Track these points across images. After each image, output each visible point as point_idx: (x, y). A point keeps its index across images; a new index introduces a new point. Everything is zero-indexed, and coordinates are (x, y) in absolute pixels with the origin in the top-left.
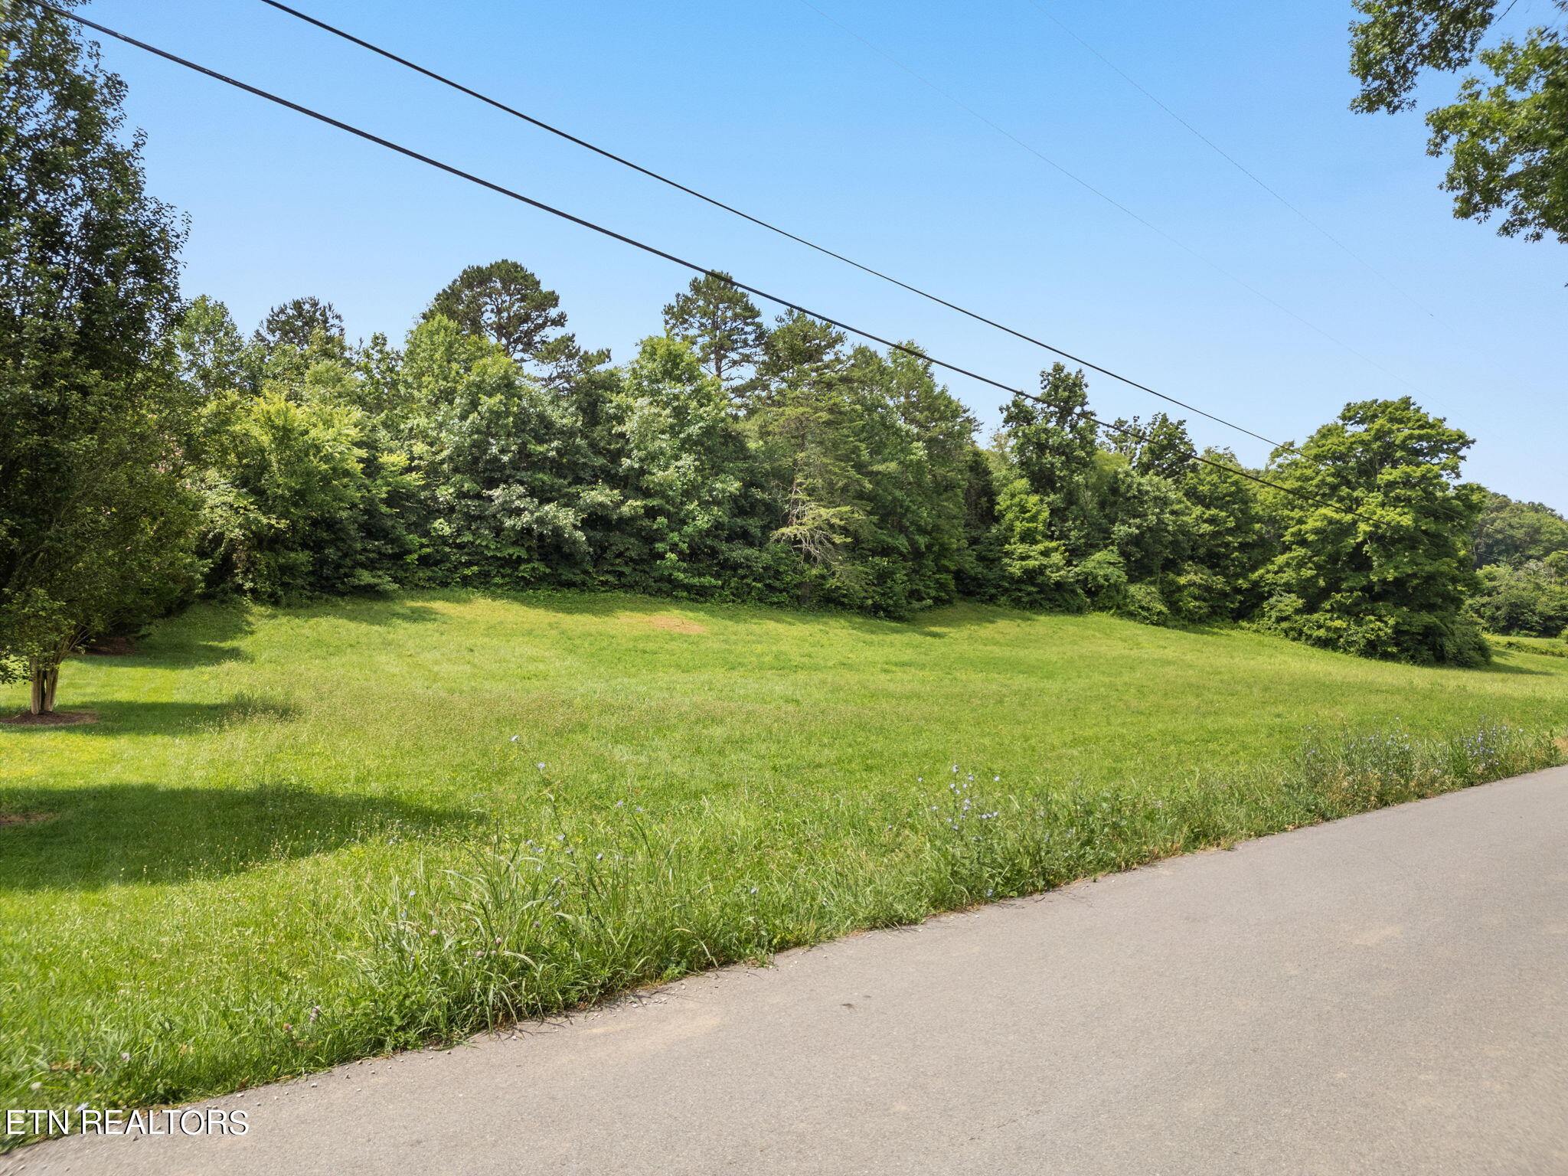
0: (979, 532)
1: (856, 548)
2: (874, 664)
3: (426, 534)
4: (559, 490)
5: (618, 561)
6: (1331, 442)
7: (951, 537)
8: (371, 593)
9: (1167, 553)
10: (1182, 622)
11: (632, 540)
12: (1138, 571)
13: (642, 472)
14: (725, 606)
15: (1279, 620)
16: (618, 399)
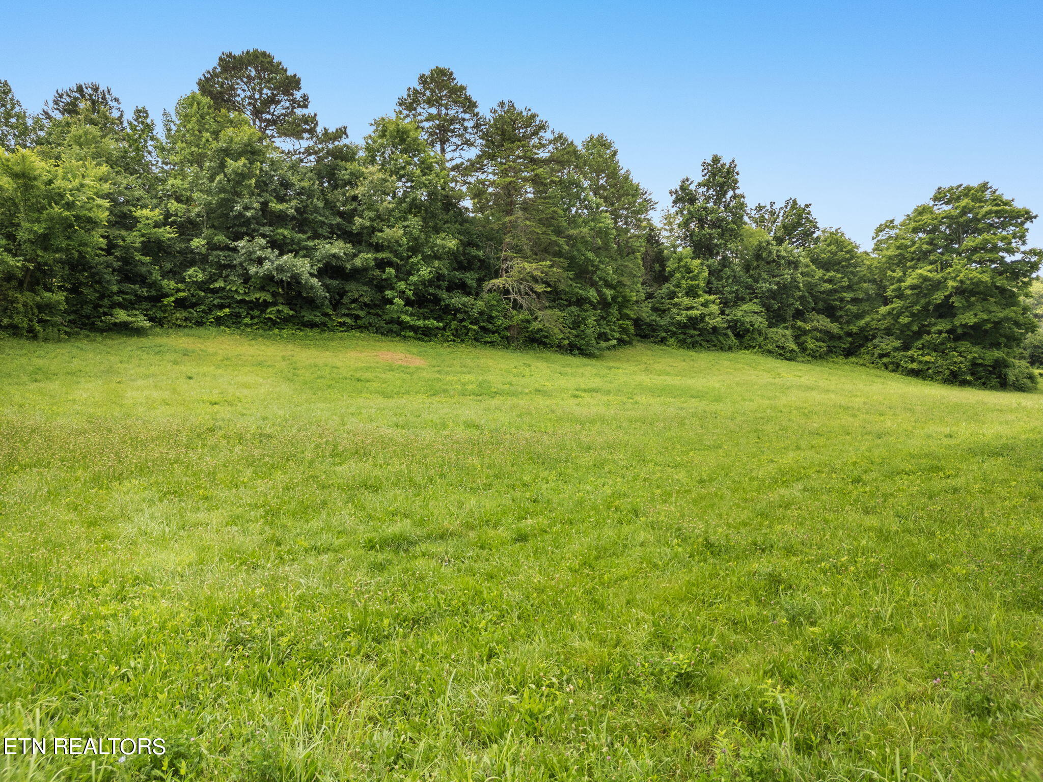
0: (653, 289)
1: (555, 297)
2: (566, 390)
3: (183, 281)
4: (299, 243)
5: (353, 306)
6: (926, 217)
7: (632, 291)
8: (125, 329)
9: (798, 305)
10: (807, 358)
11: (365, 288)
12: (776, 317)
13: (373, 230)
14: (446, 344)
15: (881, 356)
16: (352, 166)
